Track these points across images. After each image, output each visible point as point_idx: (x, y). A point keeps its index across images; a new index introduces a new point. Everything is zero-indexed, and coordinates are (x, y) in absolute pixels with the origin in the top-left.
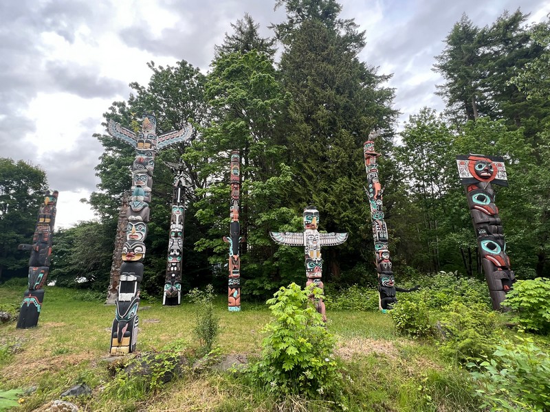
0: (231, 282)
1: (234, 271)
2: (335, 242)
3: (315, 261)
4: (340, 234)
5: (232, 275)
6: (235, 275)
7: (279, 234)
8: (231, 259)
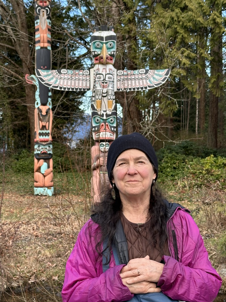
0: (38, 150)
1: (41, 132)
2: (145, 85)
3: (103, 115)
4: (156, 72)
5: (38, 138)
6: (42, 138)
7: (50, 72)
8: (36, 111)
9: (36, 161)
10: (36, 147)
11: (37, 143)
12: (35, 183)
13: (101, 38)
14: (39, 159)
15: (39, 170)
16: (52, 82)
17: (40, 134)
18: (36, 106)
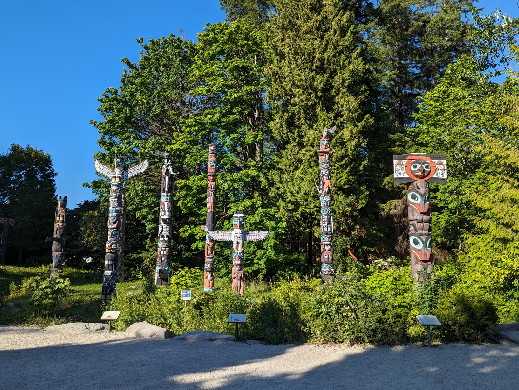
0: (206, 266)
1: (208, 256)
2: (258, 238)
3: (237, 253)
4: (263, 232)
5: (207, 260)
6: (209, 260)
7: (214, 232)
8: (207, 246)
11: (206, 263)
13: (237, 217)
14: (206, 272)
15: (206, 278)
16: (214, 237)
17: (208, 258)
18: (207, 243)
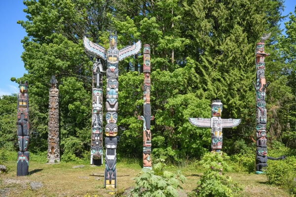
0: (145, 149)
1: (147, 141)
3: (218, 138)
5: (146, 144)
6: (148, 144)
7: (194, 119)
8: (144, 133)
9: (144, 155)
10: (144, 148)
11: (145, 146)
12: (144, 165)
13: (218, 105)
14: (146, 154)
15: (146, 159)
17: (147, 143)
18: (144, 130)
